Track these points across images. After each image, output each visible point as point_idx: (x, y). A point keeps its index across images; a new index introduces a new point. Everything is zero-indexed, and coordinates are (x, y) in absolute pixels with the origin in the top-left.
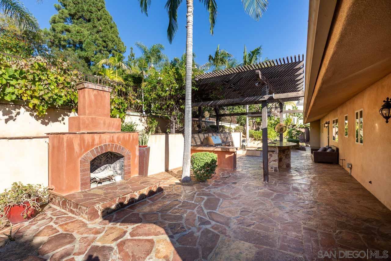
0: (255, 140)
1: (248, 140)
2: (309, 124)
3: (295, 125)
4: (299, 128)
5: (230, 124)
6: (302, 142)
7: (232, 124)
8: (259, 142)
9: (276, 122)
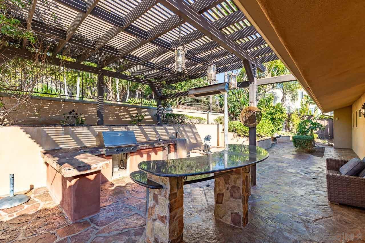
0: (239, 136)
1: (227, 136)
2: (333, 112)
3: (312, 116)
4: (319, 119)
5: (207, 113)
6: (324, 138)
7: (211, 113)
8: (245, 139)
9: (274, 110)
